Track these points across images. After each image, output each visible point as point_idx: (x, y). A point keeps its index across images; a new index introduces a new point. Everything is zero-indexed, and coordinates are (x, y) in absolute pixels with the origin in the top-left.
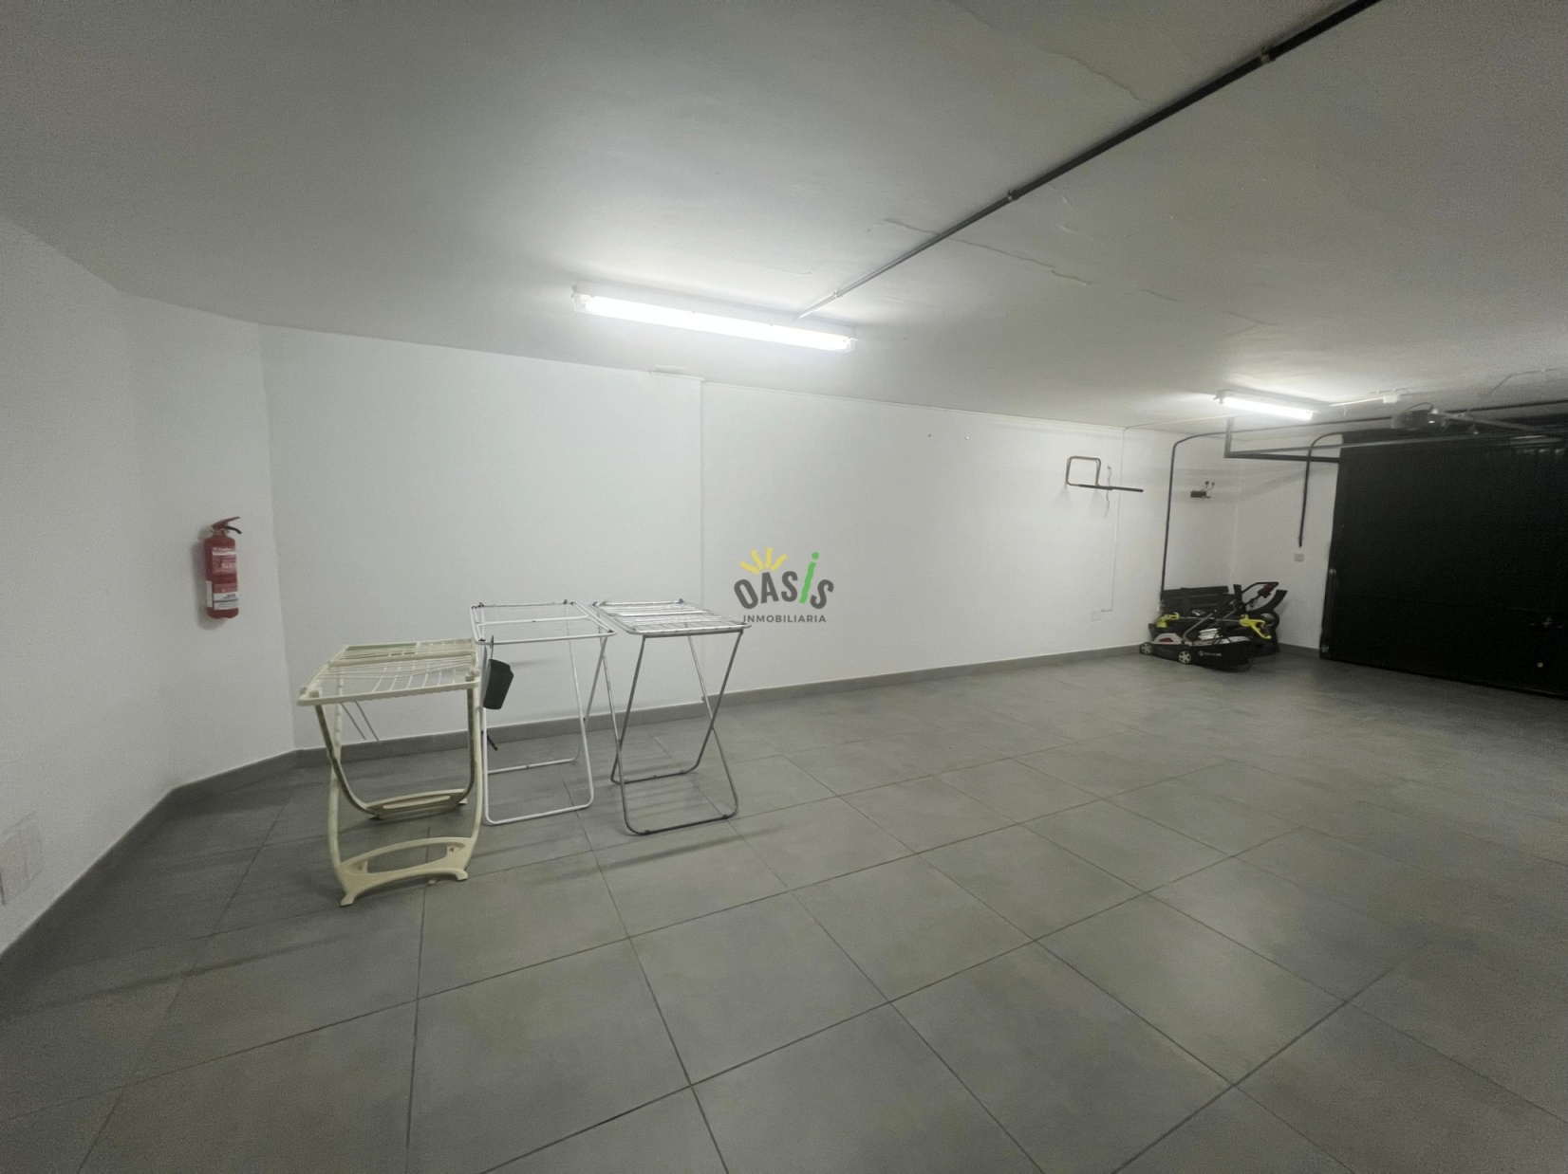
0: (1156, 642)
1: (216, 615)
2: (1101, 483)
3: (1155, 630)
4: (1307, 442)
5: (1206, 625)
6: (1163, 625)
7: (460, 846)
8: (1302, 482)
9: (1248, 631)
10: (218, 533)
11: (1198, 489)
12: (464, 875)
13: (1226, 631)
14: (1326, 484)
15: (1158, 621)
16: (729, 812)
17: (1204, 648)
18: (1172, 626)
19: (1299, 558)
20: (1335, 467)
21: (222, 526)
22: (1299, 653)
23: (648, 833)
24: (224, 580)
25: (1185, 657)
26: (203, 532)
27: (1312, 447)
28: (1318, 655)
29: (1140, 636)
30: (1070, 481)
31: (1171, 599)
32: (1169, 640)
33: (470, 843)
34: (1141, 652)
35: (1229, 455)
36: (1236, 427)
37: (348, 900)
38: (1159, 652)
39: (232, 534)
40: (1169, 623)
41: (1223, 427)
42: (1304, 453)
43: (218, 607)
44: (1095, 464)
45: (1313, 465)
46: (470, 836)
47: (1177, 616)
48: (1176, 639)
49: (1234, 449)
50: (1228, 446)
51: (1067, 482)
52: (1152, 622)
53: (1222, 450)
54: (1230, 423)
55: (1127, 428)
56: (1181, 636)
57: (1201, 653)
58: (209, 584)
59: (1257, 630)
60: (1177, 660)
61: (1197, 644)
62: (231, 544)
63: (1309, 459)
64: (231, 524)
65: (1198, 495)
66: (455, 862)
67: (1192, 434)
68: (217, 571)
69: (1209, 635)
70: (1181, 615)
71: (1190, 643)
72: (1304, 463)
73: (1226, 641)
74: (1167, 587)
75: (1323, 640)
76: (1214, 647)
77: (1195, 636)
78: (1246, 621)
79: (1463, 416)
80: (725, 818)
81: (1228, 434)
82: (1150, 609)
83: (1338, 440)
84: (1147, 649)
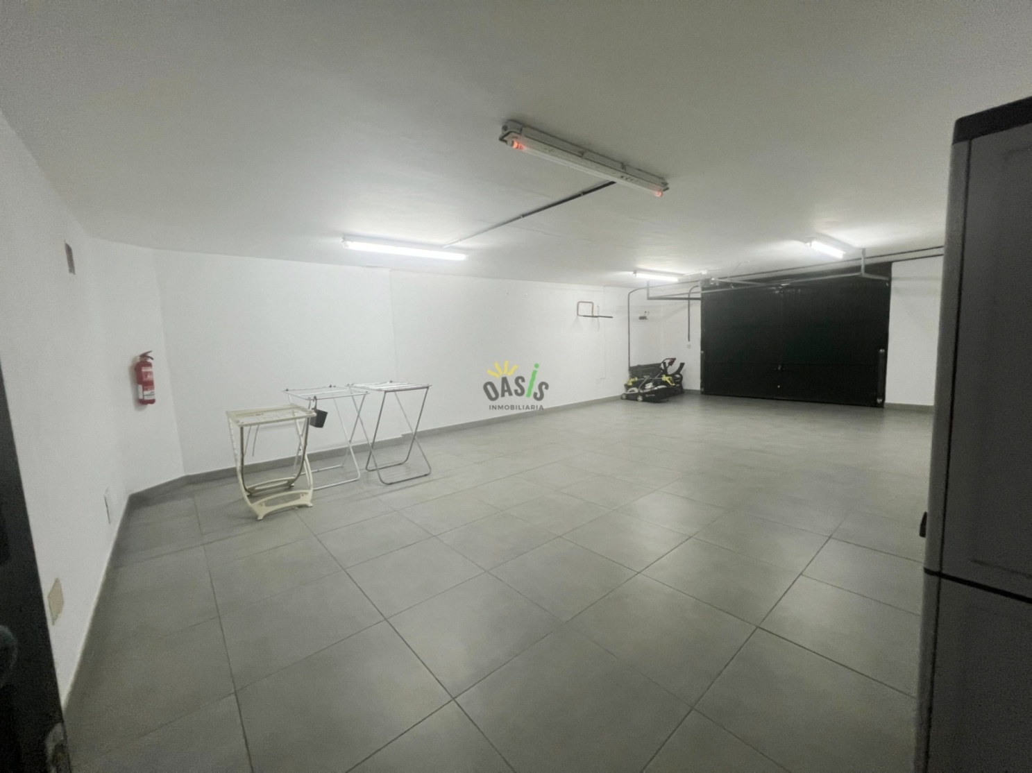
0: (628, 393)
1: (143, 402)
2: (595, 315)
3: (627, 387)
4: (686, 290)
5: (648, 382)
6: (631, 384)
7: (306, 493)
8: (687, 310)
9: (665, 383)
10: (143, 359)
11: (642, 315)
12: (311, 505)
13: (656, 384)
14: (697, 309)
15: (629, 382)
16: (427, 473)
17: (648, 393)
18: (635, 384)
19: (689, 347)
20: (699, 302)
21: (144, 356)
22: (691, 392)
23: (391, 484)
24: (148, 385)
25: (640, 398)
26: (135, 359)
27: (689, 294)
28: (700, 393)
29: (621, 391)
30: (580, 314)
31: (634, 371)
32: (633, 391)
33: (310, 492)
34: (622, 399)
35: (650, 299)
36: (650, 286)
37: (261, 517)
38: (631, 398)
39: (150, 360)
40: (633, 383)
41: (645, 285)
42: (687, 296)
43: (146, 398)
44: (591, 305)
45: (692, 302)
46: (309, 489)
47: (636, 379)
48: (636, 390)
49: (651, 296)
50: (648, 294)
51: (578, 314)
52: (625, 383)
53: (645, 296)
54: (648, 283)
55: (605, 286)
56: (638, 388)
57: (647, 396)
58: (140, 387)
59: (669, 382)
60: (637, 400)
61: (645, 391)
62: (150, 365)
63: (689, 299)
64: (150, 355)
65: (643, 318)
66: (306, 500)
67: (635, 288)
68: (145, 379)
69: (649, 386)
70: (638, 378)
71: (641, 391)
72: (687, 301)
73: (656, 388)
74: (631, 365)
75: (702, 386)
76: (652, 392)
77: (643, 387)
78: (665, 378)
79: (727, 280)
80: (426, 475)
81: (648, 288)
82: (625, 377)
83: (699, 289)
84: (624, 397)
